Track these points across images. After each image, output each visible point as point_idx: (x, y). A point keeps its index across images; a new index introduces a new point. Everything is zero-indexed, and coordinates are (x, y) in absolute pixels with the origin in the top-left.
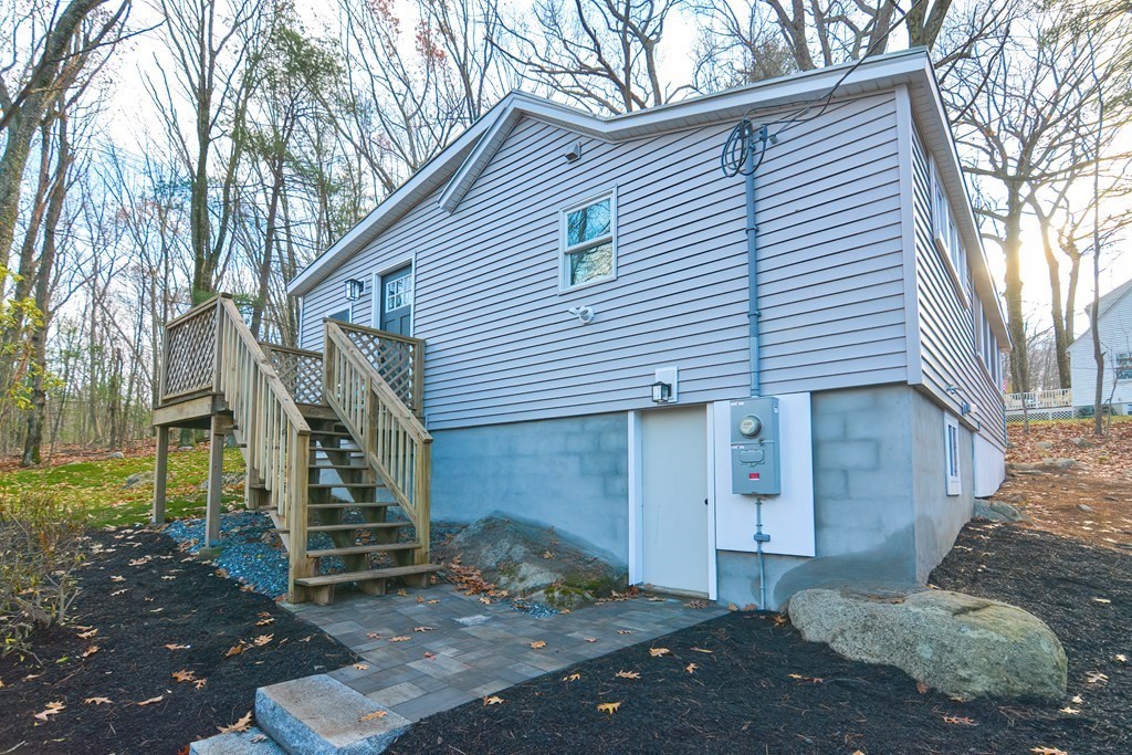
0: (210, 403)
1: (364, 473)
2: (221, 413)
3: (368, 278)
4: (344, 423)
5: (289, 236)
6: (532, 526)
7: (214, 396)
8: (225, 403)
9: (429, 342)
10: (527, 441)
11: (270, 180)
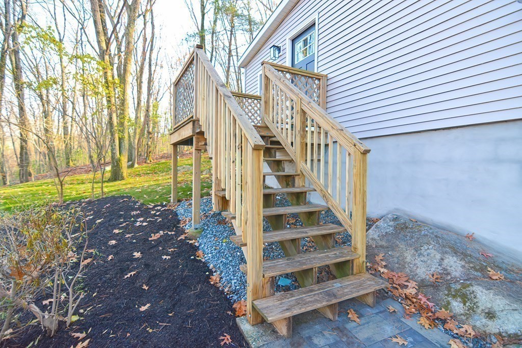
0: (192, 127)
1: (297, 179)
2: (198, 133)
3: (283, 43)
4: (278, 139)
5: (237, 53)
6: (443, 229)
7: (194, 122)
8: (200, 126)
9: (330, 76)
10: (434, 148)
11: (229, 28)
